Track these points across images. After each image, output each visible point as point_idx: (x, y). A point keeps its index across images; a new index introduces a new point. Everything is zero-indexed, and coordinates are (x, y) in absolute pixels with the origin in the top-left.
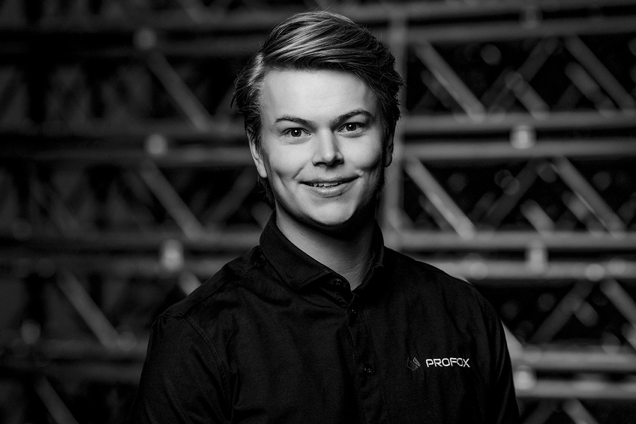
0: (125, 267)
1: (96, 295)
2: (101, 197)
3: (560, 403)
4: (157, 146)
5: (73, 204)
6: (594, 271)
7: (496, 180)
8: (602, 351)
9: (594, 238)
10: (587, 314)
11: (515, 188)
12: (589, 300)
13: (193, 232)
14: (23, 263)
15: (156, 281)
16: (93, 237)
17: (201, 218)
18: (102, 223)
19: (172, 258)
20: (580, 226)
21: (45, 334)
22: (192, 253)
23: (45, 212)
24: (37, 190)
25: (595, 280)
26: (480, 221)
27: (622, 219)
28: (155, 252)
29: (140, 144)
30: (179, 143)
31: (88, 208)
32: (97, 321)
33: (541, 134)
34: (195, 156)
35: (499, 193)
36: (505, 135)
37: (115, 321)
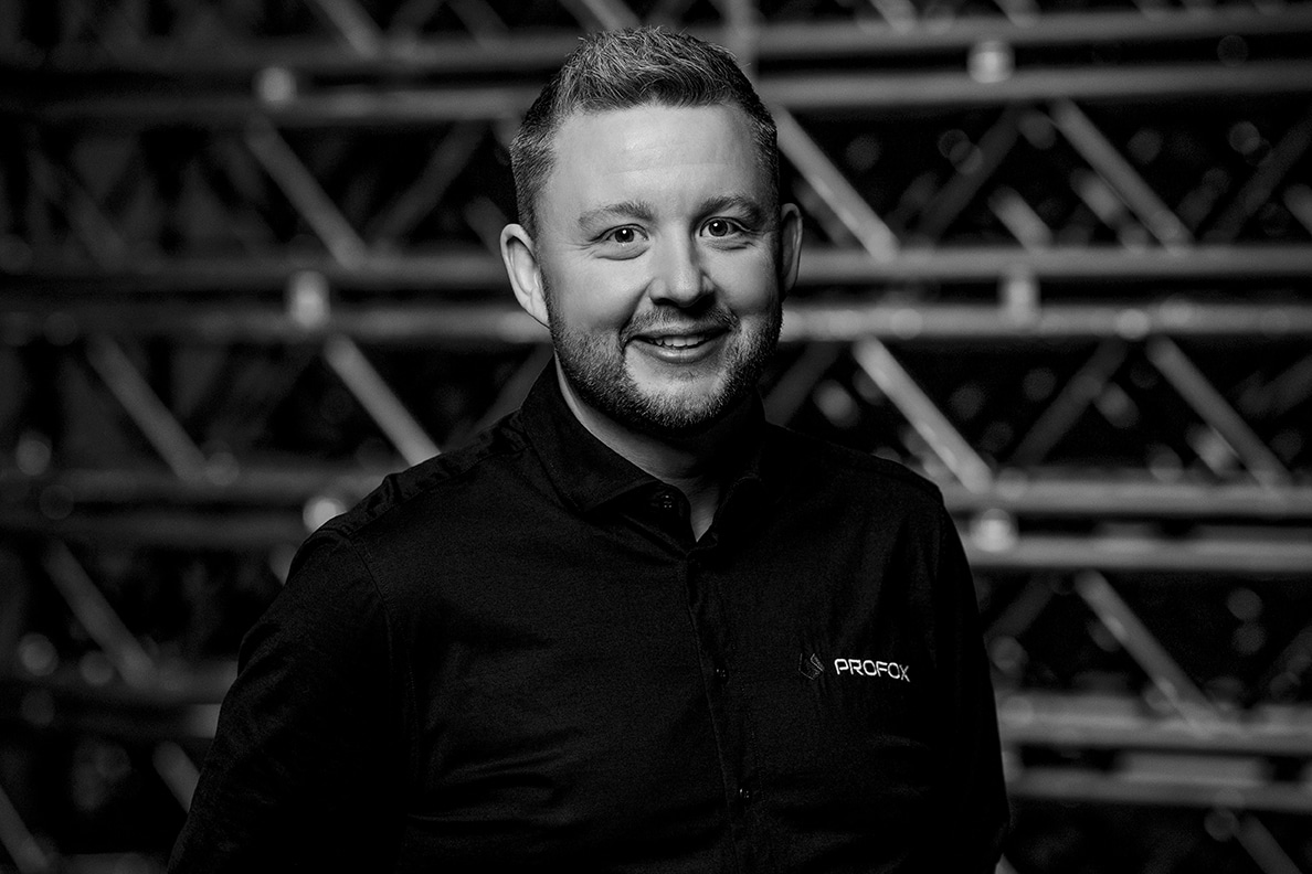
0: (216, 324)
1: (161, 384)
2: (170, 190)
3: (1067, 578)
4: (277, 88)
5: (115, 204)
6: (1131, 321)
7: (940, 148)
8: (1151, 479)
9: (1131, 258)
10: (1116, 404)
11: (975, 164)
12: (1120, 379)
13: (348, 254)
14: (19, 322)
15: (277, 351)
16: (154, 267)
17: (364, 229)
18: (171, 241)
19: (309, 305)
20: (1104, 235)
21: (61, 459)
22: (347, 295)
23: (60, 221)
24: (43, 176)
25: (1133, 337)
26: (907, 228)
27: (1184, 220)
28: (277, 296)
29: (246, 84)
30: (319, 82)
31: (144, 212)
32: (164, 431)
33: (1025, 56)
34: (352, 105)
35: (946, 172)
36: (956, 59)
37: (197, 430)
